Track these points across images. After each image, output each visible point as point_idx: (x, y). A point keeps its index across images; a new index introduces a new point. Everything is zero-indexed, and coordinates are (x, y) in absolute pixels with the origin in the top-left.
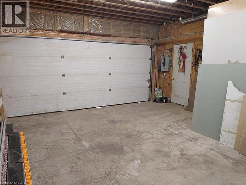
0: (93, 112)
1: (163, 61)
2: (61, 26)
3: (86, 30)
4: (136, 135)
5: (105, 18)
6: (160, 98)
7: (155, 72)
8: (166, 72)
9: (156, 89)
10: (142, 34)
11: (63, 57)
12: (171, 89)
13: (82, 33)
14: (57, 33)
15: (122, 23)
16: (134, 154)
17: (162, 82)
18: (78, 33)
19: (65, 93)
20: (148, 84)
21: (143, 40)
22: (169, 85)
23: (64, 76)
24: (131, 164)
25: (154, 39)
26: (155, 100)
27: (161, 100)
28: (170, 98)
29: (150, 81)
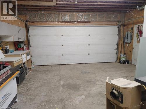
0: (78, 66)
1: (126, 36)
2: (62, 19)
3: (76, 20)
4: (93, 82)
5: (87, 12)
6: (124, 61)
7: (121, 44)
8: (128, 43)
9: (121, 55)
10: (112, 19)
11: (62, 35)
12: (132, 55)
13: (73, 22)
14: (60, 23)
15: (98, 14)
16: (84, 92)
17: (126, 50)
18: (71, 22)
19: (63, 55)
20: (116, 51)
21: (113, 23)
22: (130, 52)
23: (63, 45)
24: (78, 97)
25: (120, 22)
26: (120, 62)
27: (124, 62)
28: (131, 61)
29: (117, 49)
